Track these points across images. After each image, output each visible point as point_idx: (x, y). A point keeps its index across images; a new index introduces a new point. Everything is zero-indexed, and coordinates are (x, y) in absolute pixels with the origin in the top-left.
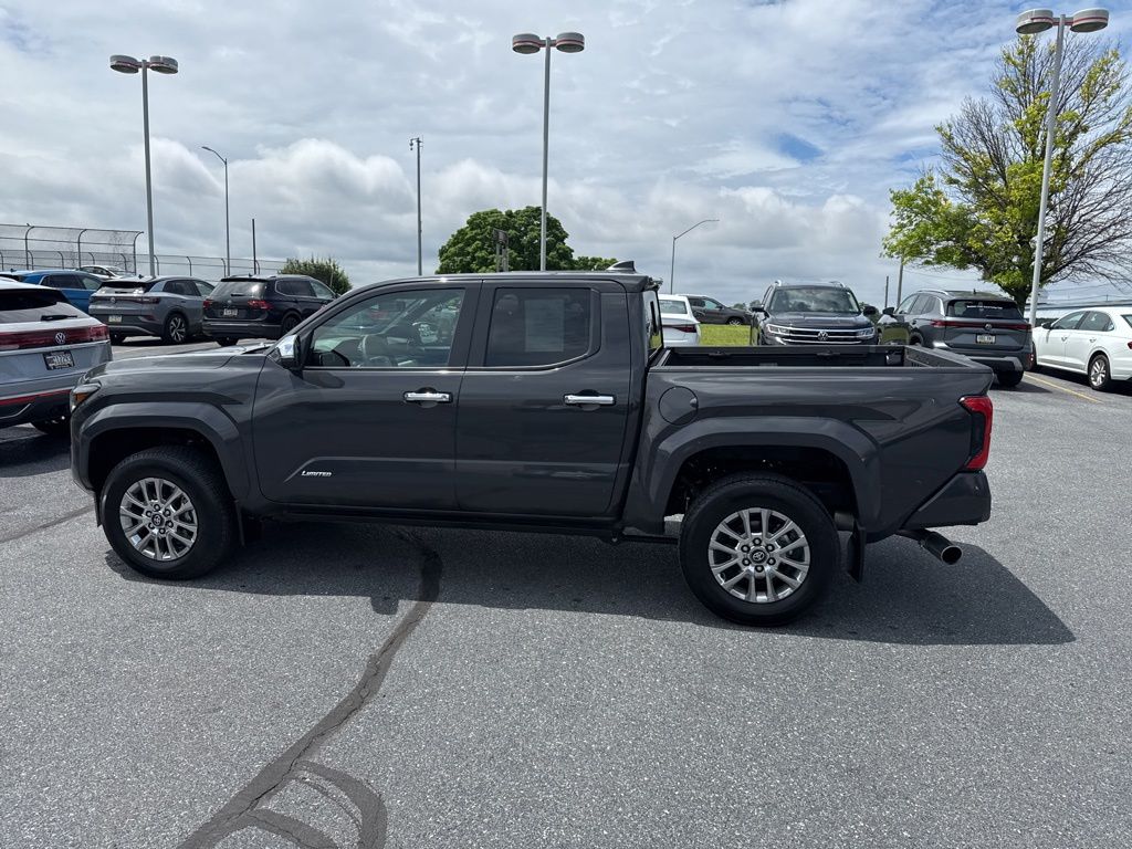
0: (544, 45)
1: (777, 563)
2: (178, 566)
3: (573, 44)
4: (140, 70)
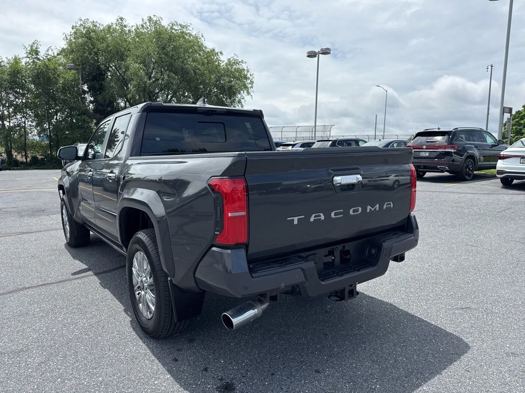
4: (317, 55)
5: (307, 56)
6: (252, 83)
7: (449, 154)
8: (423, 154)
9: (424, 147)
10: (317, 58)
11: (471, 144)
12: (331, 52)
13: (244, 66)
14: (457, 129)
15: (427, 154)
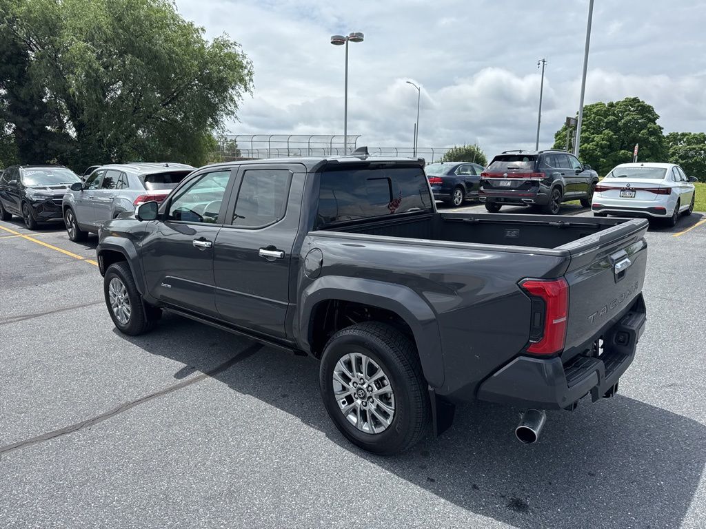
1: (375, 404)
2: (126, 327)
4: (345, 42)
5: (332, 43)
6: (250, 73)
7: (535, 183)
8: (502, 184)
9: (506, 175)
10: (345, 45)
11: (558, 171)
12: (364, 39)
13: (238, 50)
14: (542, 152)
15: (509, 184)
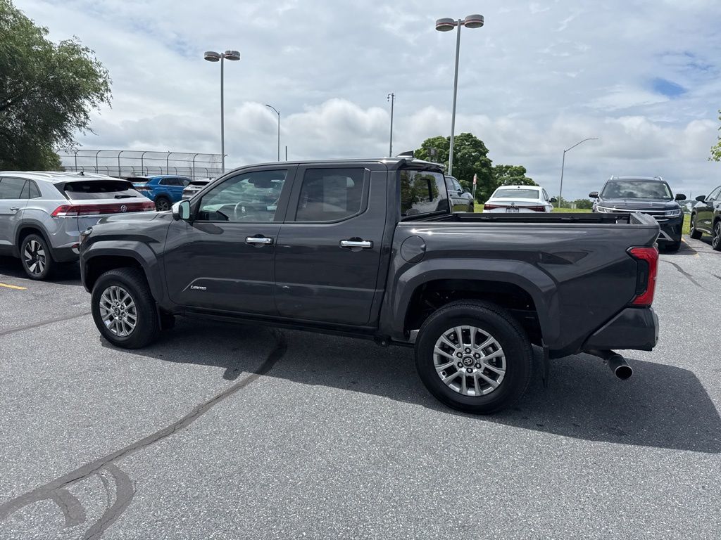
0: (456, 25)
1: (483, 368)
2: (126, 340)
3: (476, 22)
4: (220, 59)
5: (206, 58)
12: (241, 57)
